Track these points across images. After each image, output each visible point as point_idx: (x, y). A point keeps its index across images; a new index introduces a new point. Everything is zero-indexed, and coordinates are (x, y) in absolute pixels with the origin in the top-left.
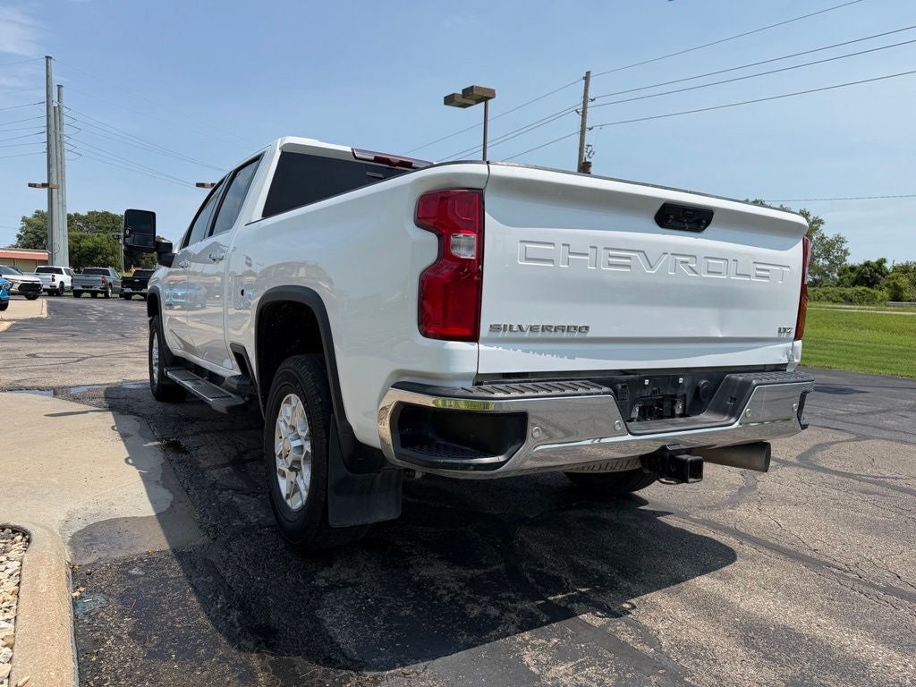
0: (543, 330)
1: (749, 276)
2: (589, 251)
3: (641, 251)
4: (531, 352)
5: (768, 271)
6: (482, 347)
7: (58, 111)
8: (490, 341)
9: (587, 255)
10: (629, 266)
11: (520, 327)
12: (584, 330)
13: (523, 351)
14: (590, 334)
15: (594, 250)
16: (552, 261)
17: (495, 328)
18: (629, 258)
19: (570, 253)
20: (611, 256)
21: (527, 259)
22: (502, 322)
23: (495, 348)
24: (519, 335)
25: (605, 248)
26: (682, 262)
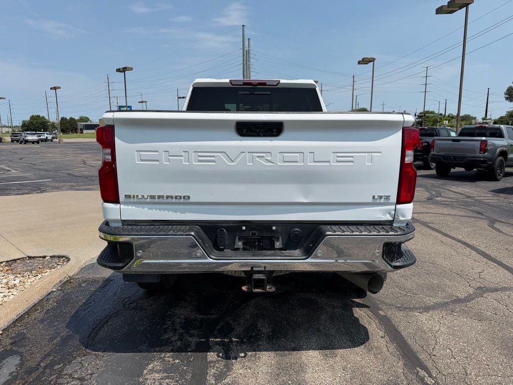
0: (159, 198)
1: (329, 162)
2: (183, 154)
3: (223, 152)
4: (154, 210)
5: (353, 157)
6: (122, 206)
7: (248, 52)
8: (126, 203)
9: (182, 156)
10: (214, 161)
11: (143, 196)
12: (187, 198)
13: (148, 209)
14: (191, 200)
15: (187, 153)
16: (158, 161)
17: (127, 197)
18: (214, 156)
19: (170, 156)
20: (199, 156)
21: (142, 160)
22: (132, 194)
23: (130, 207)
24: (143, 200)
25: (194, 152)
26: (258, 157)
